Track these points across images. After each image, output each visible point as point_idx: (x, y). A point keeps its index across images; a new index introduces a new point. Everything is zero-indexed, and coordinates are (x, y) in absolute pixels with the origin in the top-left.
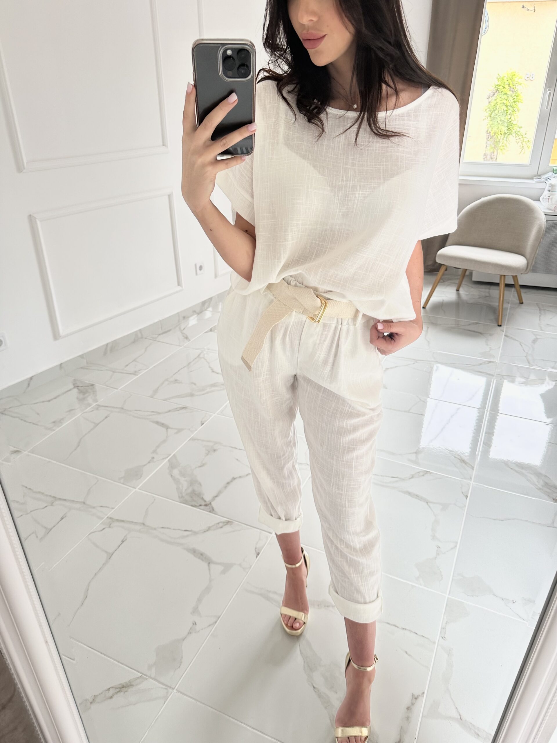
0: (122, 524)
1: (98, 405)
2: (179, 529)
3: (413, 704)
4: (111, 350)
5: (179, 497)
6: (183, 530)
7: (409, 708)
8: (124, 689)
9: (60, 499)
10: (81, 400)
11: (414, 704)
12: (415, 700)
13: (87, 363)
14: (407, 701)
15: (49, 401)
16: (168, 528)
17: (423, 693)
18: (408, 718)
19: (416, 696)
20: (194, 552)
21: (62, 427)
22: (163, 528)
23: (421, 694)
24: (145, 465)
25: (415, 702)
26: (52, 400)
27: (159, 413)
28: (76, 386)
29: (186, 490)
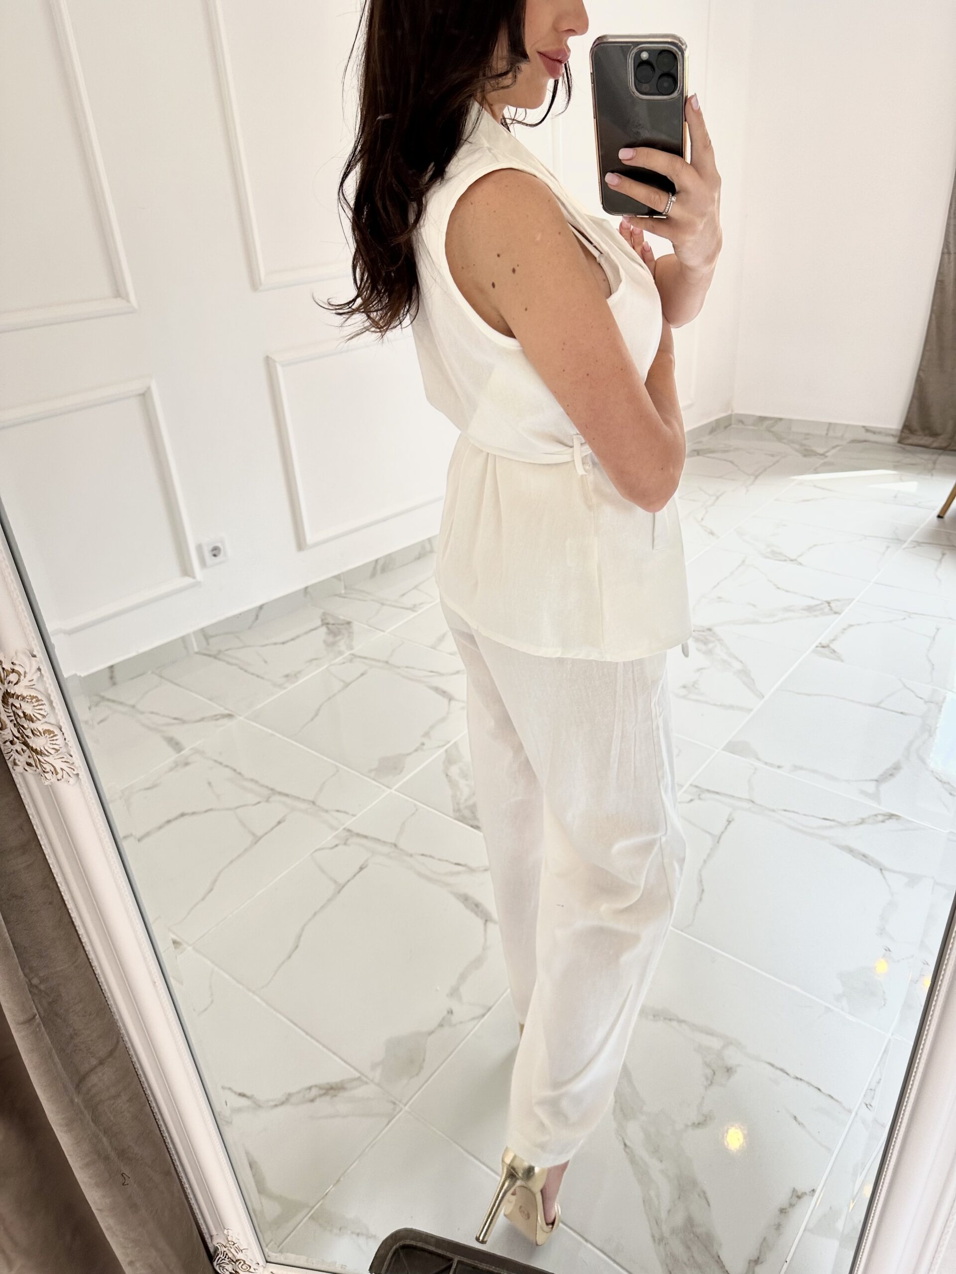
0: (364, 841)
1: (353, 655)
2: (447, 861)
3: (792, 1205)
4: (384, 570)
5: (454, 810)
6: (452, 863)
7: (784, 1211)
8: (331, 1092)
9: (280, 793)
10: (330, 645)
11: (794, 1205)
12: (796, 1199)
13: (346, 588)
14: (782, 1198)
15: (283, 643)
16: (431, 856)
17: (813, 1191)
18: (779, 1227)
19: (799, 1194)
20: (465, 899)
21: (297, 684)
22: (423, 855)
23: (810, 1192)
24: (410, 754)
25: (797, 1203)
26: (287, 641)
27: (442, 675)
28: (325, 624)
29: (466, 800)
